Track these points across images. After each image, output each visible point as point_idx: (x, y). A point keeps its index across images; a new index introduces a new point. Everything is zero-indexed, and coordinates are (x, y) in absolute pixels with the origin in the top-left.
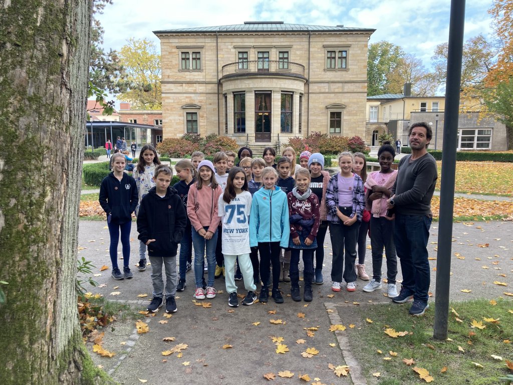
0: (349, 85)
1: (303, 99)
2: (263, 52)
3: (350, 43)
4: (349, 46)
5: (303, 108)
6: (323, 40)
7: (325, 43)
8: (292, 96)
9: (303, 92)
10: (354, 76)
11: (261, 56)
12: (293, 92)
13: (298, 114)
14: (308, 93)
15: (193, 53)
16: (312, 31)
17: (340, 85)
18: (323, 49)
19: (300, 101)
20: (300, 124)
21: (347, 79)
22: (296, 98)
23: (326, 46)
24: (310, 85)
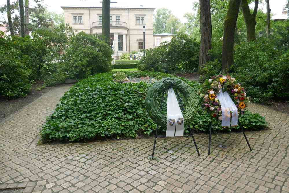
3: (145, 14)
5: (127, 41)
6: (135, 12)
8: (122, 36)
9: (127, 34)
10: (147, 27)
11: (117, 18)
13: (125, 43)
15: (79, 16)
16: (130, 8)
17: (142, 31)
19: (126, 38)
20: (126, 47)
23: (135, 15)
24: (130, 31)
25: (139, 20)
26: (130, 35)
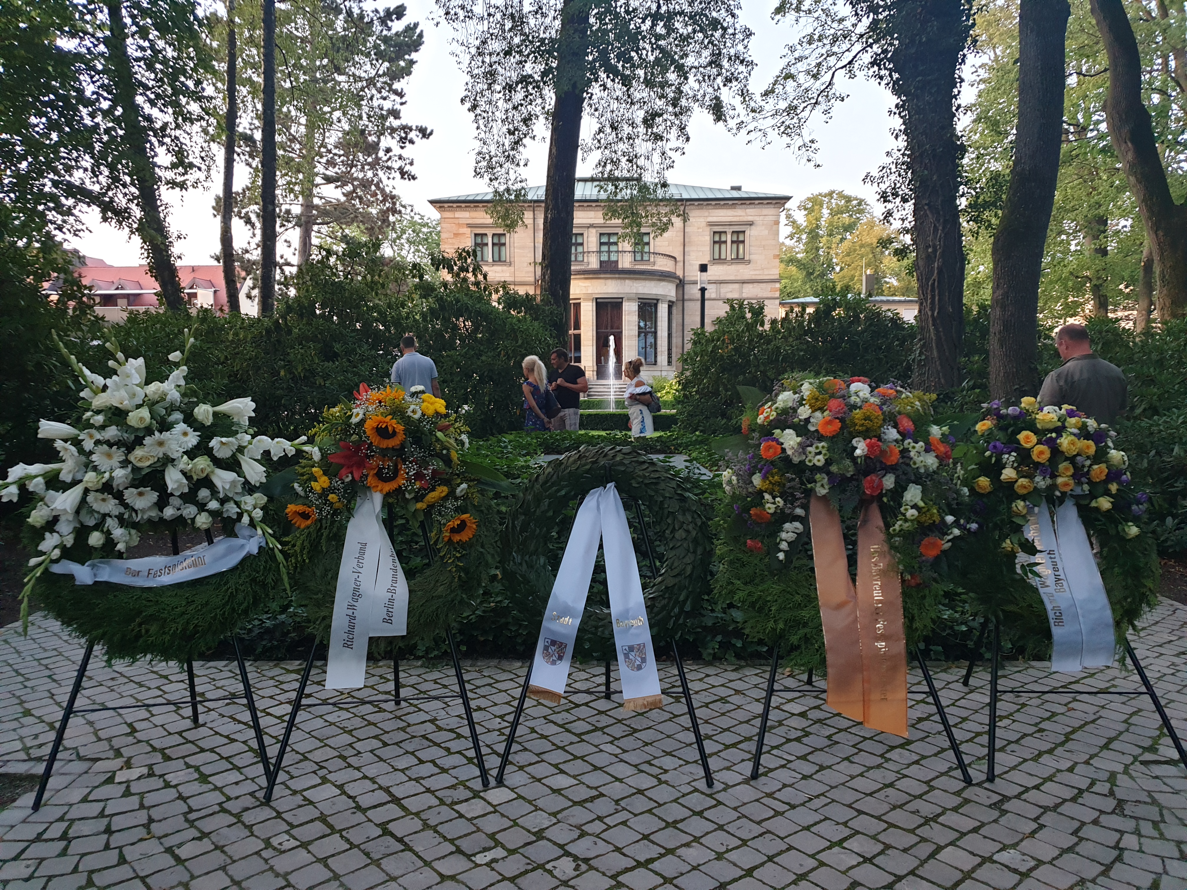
0: (750, 286)
1: (674, 310)
2: (609, 235)
3: (750, 218)
4: (751, 224)
5: (674, 325)
6: (706, 214)
7: (711, 219)
8: (656, 305)
9: (674, 299)
10: (757, 272)
11: (604, 239)
12: (658, 300)
13: (666, 334)
14: (683, 300)
15: (494, 235)
16: (688, 200)
17: (736, 286)
18: (708, 228)
19: (670, 313)
20: (670, 349)
21: (746, 277)
22: (663, 310)
23: (711, 224)
24: (686, 287)
25: (725, 242)
26: (686, 303)
